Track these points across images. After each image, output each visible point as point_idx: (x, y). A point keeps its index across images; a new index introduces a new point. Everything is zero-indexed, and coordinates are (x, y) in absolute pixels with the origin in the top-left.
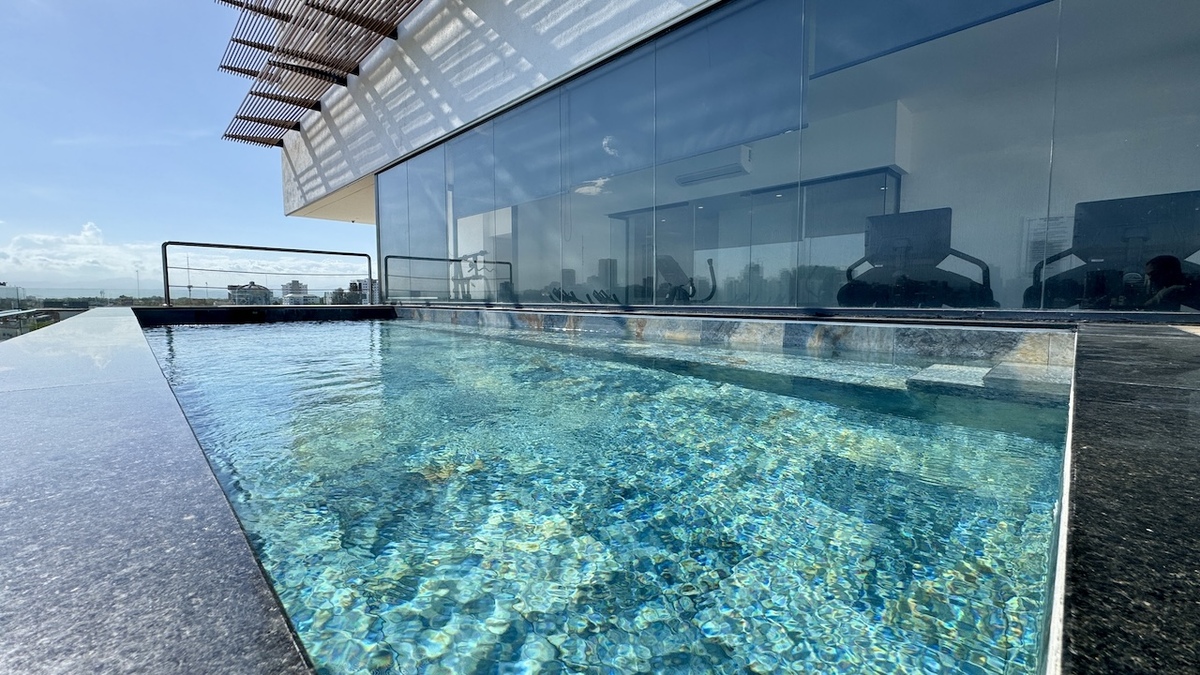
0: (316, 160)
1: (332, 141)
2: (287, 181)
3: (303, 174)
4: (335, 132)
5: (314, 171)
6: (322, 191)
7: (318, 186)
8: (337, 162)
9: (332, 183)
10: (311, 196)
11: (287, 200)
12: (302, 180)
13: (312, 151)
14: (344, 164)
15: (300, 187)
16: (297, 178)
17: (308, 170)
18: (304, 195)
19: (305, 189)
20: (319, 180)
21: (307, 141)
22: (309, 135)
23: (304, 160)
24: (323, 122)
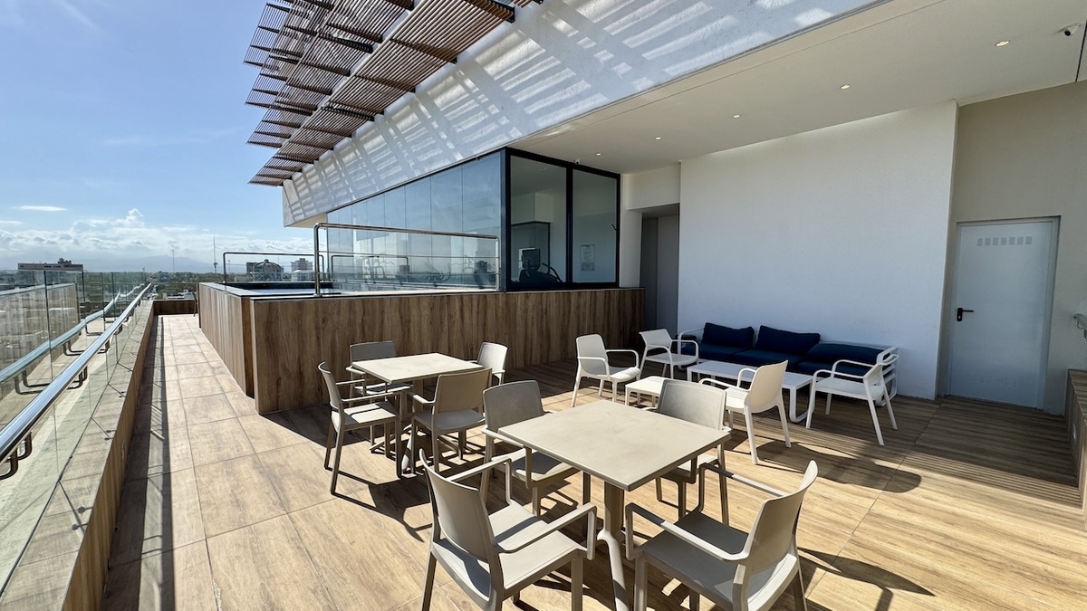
0: (300, 199)
1: (307, 191)
2: (285, 207)
3: (293, 205)
4: (308, 186)
5: (299, 205)
6: (302, 217)
7: (300, 214)
8: (309, 203)
9: (307, 214)
10: (298, 218)
11: (285, 218)
12: (293, 208)
13: (298, 193)
14: (312, 205)
15: (292, 212)
16: (290, 206)
17: (296, 203)
18: (293, 217)
19: (295, 213)
20: (301, 211)
21: (296, 187)
22: (297, 184)
23: (294, 198)
24: (302, 179)
